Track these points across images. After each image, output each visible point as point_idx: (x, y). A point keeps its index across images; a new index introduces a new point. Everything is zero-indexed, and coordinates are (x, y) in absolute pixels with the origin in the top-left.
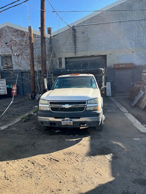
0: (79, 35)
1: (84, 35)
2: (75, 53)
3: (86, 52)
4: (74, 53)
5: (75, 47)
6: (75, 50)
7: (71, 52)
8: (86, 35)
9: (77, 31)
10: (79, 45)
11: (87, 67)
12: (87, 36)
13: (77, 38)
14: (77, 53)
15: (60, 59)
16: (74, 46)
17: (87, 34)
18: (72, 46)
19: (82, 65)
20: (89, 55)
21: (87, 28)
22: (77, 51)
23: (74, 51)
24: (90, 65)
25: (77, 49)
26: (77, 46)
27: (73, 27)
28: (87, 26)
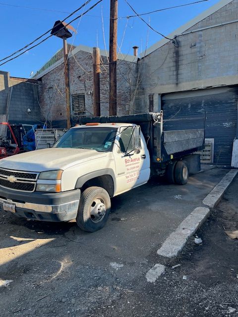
0: (185, 51)
1: (194, 50)
2: (177, 84)
3: (197, 81)
4: (174, 85)
5: (177, 74)
6: (177, 79)
7: (170, 84)
8: (198, 50)
9: (182, 44)
10: (185, 70)
11: (200, 109)
12: (200, 52)
13: (181, 58)
14: (180, 85)
15: (151, 97)
16: (175, 73)
17: (201, 47)
18: (171, 73)
19: (190, 106)
20: (202, 86)
21: (201, 36)
22: (180, 80)
23: (175, 81)
24: (204, 105)
25: (180, 77)
26: (180, 72)
27: (175, 38)
28: (200, 33)
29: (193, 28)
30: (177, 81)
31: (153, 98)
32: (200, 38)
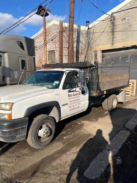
0: (118, 22)
1: (124, 21)
2: (113, 44)
3: (126, 42)
4: (110, 45)
5: (113, 38)
6: (113, 41)
7: (108, 44)
8: (127, 21)
9: (116, 18)
10: (118, 35)
11: (127, 60)
12: (128, 23)
13: (116, 27)
14: (114, 44)
15: (96, 52)
16: (111, 37)
17: (129, 20)
18: (109, 37)
19: (120, 58)
20: (129, 45)
21: (129, 12)
22: (115, 41)
23: (111, 42)
24: (130, 58)
25: (114, 39)
26: (115, 36)
27: (112, 14)
28: (128, 10)
29: (123, 8)
30: (113, 42)
31: (97, 53)
32: (128, 14)
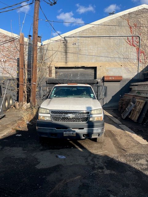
0: (70, 45)
1: (75, 46)
2: (66, 63)
3: (77, 63)
4: (64, 63)
5: (66, 57)
6: (66, 60)
7: (62, 62)
8: (77, 46)
9: (68, 41)
10: (70, 56)
11: (78, 77)
12: (78, 48)
13: (68, 49)
14: (68, 63)
16: (65, 57)
17: (79, 45)
18: (63, 56)
19: (72, 75)
20: (80, 66)
21: (78, 40)
22: (68, 61)
24: (80, 75)
25: (67, 59)
26: (68, 56)
27: (64, 38)
28: (78, 38)
29: (74, 35)
30: (66, 61)
31: (51, 69)
32: (78, 41)
